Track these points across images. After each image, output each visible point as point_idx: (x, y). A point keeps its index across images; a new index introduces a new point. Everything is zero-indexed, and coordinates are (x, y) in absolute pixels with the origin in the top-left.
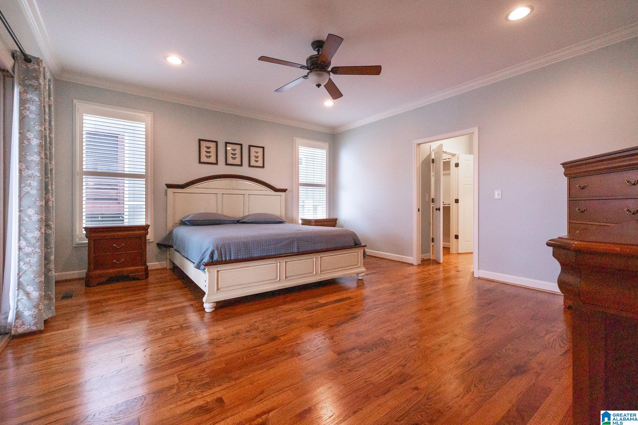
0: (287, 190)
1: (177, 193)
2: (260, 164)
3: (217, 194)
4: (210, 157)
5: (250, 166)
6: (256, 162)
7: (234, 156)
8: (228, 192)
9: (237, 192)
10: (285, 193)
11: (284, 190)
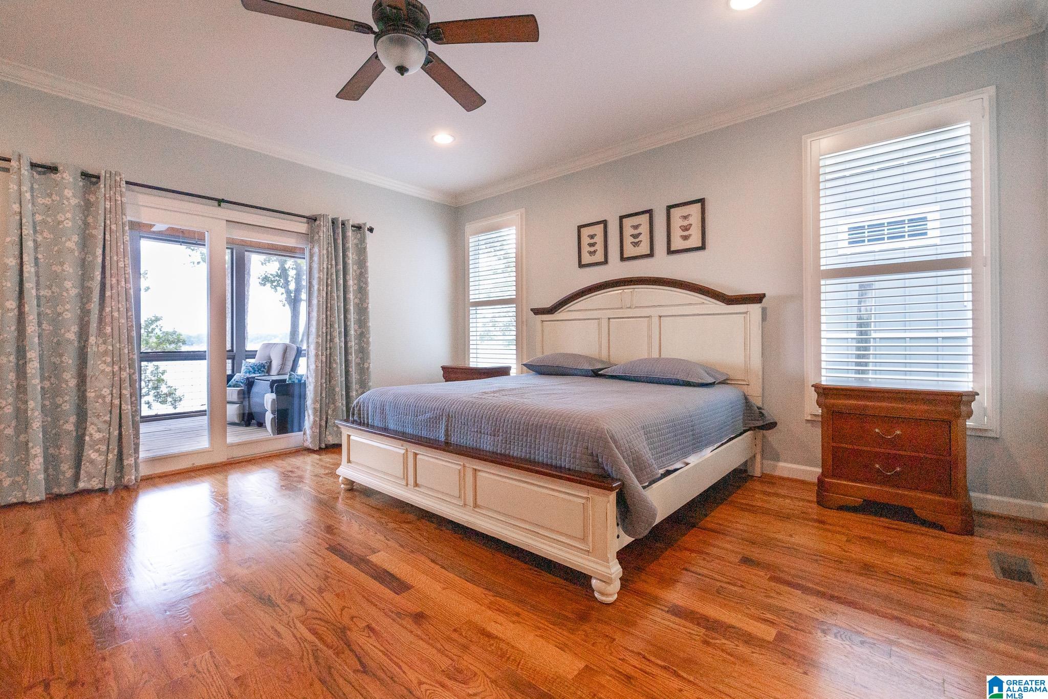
0: (764, 295)
1: (546, 321)
2: (695, 241)
3: (599, 319)
4: (595, 252)
5: (670, 252)
6: (685, 240)
7: (636, 240)
8: (620, 313)
9: (638, 312)
10: (759, 305)
11: (757, 299)
